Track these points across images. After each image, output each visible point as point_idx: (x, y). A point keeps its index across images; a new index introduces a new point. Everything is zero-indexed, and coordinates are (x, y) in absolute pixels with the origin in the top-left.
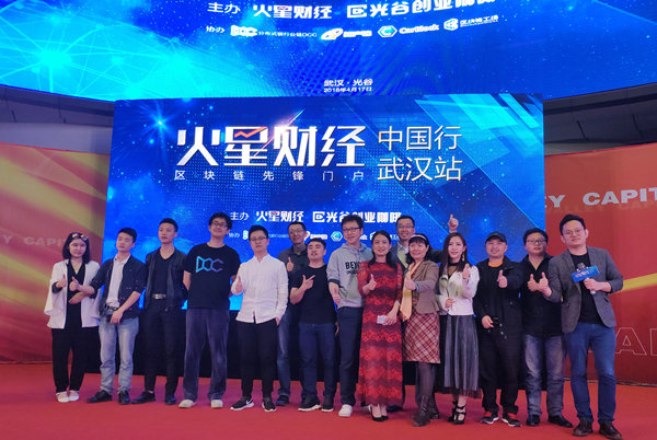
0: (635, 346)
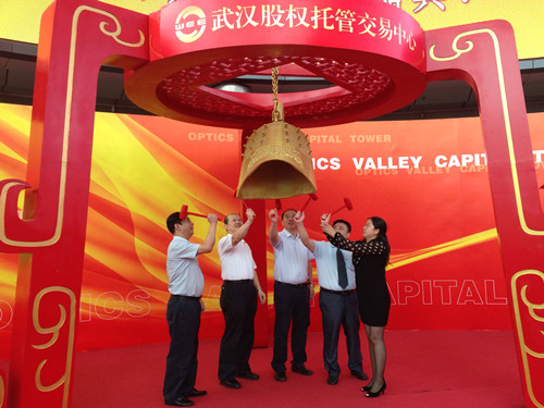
0: (475, 297)
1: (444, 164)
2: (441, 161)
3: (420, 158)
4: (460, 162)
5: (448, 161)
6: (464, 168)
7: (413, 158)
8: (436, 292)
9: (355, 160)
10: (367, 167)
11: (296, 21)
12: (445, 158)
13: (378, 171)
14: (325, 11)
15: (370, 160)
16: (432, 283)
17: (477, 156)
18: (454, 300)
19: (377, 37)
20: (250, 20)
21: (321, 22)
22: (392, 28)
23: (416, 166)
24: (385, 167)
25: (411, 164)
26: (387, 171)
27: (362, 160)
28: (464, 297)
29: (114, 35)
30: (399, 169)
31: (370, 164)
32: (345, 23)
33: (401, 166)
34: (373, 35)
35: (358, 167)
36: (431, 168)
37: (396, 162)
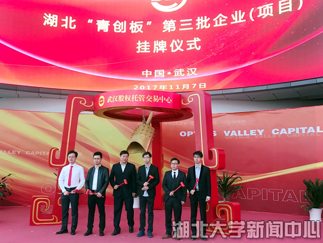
0: (294, 198)
1: (278, 133)
2: (276, 132)
3: (263, 130)
4: (287, 132)
5: (280, 132)
6: (289, 135)
7: (259, 131)
8: (270, 195)
9: (225, 132)
10: (231, 135)
11: (127, 99)
12: (278, 130)
13: (238, 137)
14: (136, 96)
15: (234, 132)
16: (268, 190)
17: (297, 129)
18: (281, 199)
19: (153, 102)
20: (116, 100)
21: (134, 99)
22: (159, 98)
23: (261, 134)
24: (242, 135)
25: (257, 133)
26: (243, 136)
27: (229, 132)
28: (286, 198)
29: (84, 104)
30: (250, 136)
31: (234, 133)
32: (142, 99)
33: (252, 134)
34: (151, 101)
35: (227, 135)
36: (269, 135)
37: (248, 132)
